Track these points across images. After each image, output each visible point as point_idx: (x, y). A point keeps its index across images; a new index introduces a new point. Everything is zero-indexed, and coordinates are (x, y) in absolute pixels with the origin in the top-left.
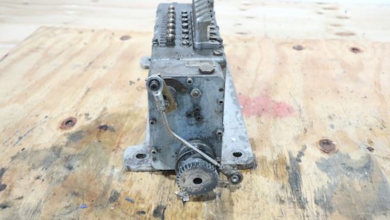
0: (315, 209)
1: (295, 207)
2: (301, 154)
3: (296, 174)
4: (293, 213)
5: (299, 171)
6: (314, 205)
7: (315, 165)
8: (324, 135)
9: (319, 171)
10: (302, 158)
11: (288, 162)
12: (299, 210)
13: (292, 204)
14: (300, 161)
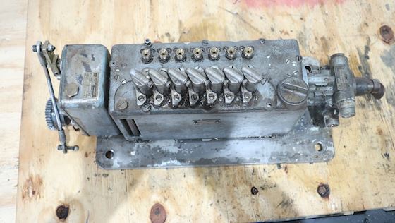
0: (388, 108)
1: (373, 110)
2: (367, 49)
3: (368, 74)
4: (373, 116)
5: (370, 70)
6: (387, 104)
7: (380, 60)
8: (382, 20)
9: (385, 67)
10: (370, 54)
11: (359, 62)
12: (377, 112)
13: (371, 107)
14: (368, 58)
